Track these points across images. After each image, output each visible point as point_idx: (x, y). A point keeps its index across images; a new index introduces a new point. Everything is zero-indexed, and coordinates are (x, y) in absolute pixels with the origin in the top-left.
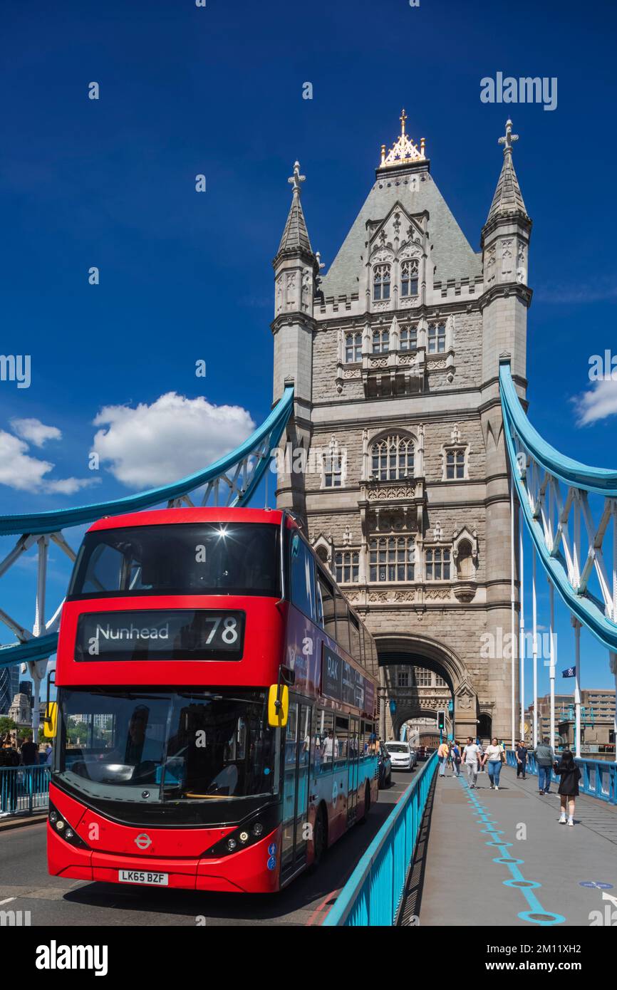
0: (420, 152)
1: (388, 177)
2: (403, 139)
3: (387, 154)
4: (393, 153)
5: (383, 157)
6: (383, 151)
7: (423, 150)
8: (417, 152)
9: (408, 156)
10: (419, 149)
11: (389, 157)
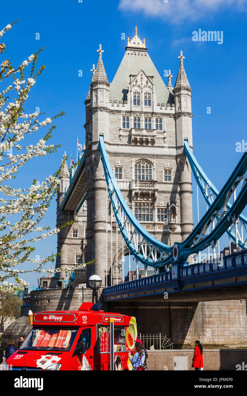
0: (143, 43)
1: (131, 50)
2: (136, 37)
3: (130, 41)
4: (132, 41)
5: (129, 42)
6: (128, 39)
7: (144, 43)
8: (142, 43)
9: (138, 44)
10: (143, 42)
11: (131, 42)
